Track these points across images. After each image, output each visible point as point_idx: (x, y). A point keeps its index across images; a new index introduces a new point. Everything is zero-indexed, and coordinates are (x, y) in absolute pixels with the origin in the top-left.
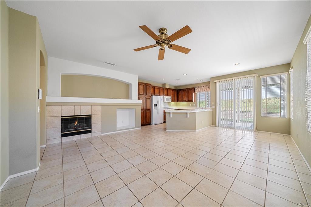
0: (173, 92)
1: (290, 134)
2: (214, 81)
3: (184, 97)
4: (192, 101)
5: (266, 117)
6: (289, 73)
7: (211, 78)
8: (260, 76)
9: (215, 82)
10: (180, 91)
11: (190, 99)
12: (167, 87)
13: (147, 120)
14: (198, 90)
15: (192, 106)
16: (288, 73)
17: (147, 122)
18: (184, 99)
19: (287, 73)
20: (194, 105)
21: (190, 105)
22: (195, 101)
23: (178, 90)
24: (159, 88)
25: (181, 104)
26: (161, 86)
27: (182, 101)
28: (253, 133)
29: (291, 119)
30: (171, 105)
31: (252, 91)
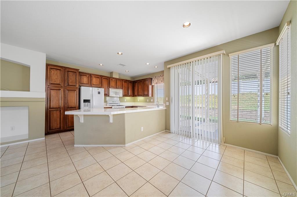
0: (125, 85)
1: (277, 155)
2: (168, 66)
3: (140, 90)
4: (148, 95)
5: (238, 121)
6: (277, 44)
7: (165, 62)
8: (229, 55)
9: (169, 68)
10: (136, 83)
11: (146, 93)
12: (115, 76)
13: (69, 124)
14: (155, 81)
15: (150, 102)
16: (275, 44)
17: (70, 126)
18: (140, 94)
19: (273, 44)
20: (152, 100)
21: (148, 101)
22: (152, 96)
23: (134, 81)
24: (101, 77)
25: (138, 100)
26: (108, 75)
27: (139, 95)
28: (217, 146)
29: (279, 128)
30: (125, 101)
31: (216, 86)
